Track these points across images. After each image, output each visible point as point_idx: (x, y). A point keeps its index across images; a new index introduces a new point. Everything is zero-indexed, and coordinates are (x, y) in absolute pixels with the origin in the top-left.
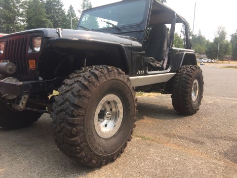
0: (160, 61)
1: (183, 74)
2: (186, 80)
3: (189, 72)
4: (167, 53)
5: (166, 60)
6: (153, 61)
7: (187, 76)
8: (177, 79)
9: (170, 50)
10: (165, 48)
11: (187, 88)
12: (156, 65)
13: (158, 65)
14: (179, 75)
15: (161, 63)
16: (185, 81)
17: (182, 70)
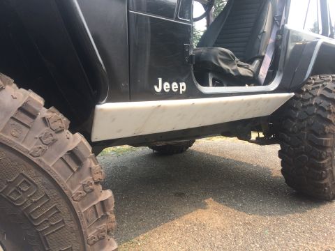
0: (251, 62)
1: (314, 96)
2: (320, 112)
3: (330, 91)
4: (271, 41)
5: (268, 60)
6: (229, 61)
7: (324, 103)
8: (296, 109)
9: (278, 33)
10: (267, 27)
11: (325, 135)
12: (236, 71)
13: (242, 71)
14: (303, 100)
15: (253, 67)
16: (319, 115)
17: (310, 87)
